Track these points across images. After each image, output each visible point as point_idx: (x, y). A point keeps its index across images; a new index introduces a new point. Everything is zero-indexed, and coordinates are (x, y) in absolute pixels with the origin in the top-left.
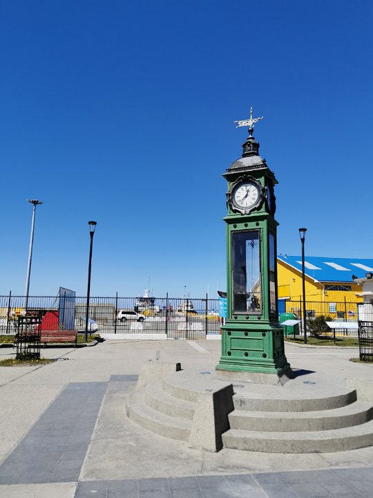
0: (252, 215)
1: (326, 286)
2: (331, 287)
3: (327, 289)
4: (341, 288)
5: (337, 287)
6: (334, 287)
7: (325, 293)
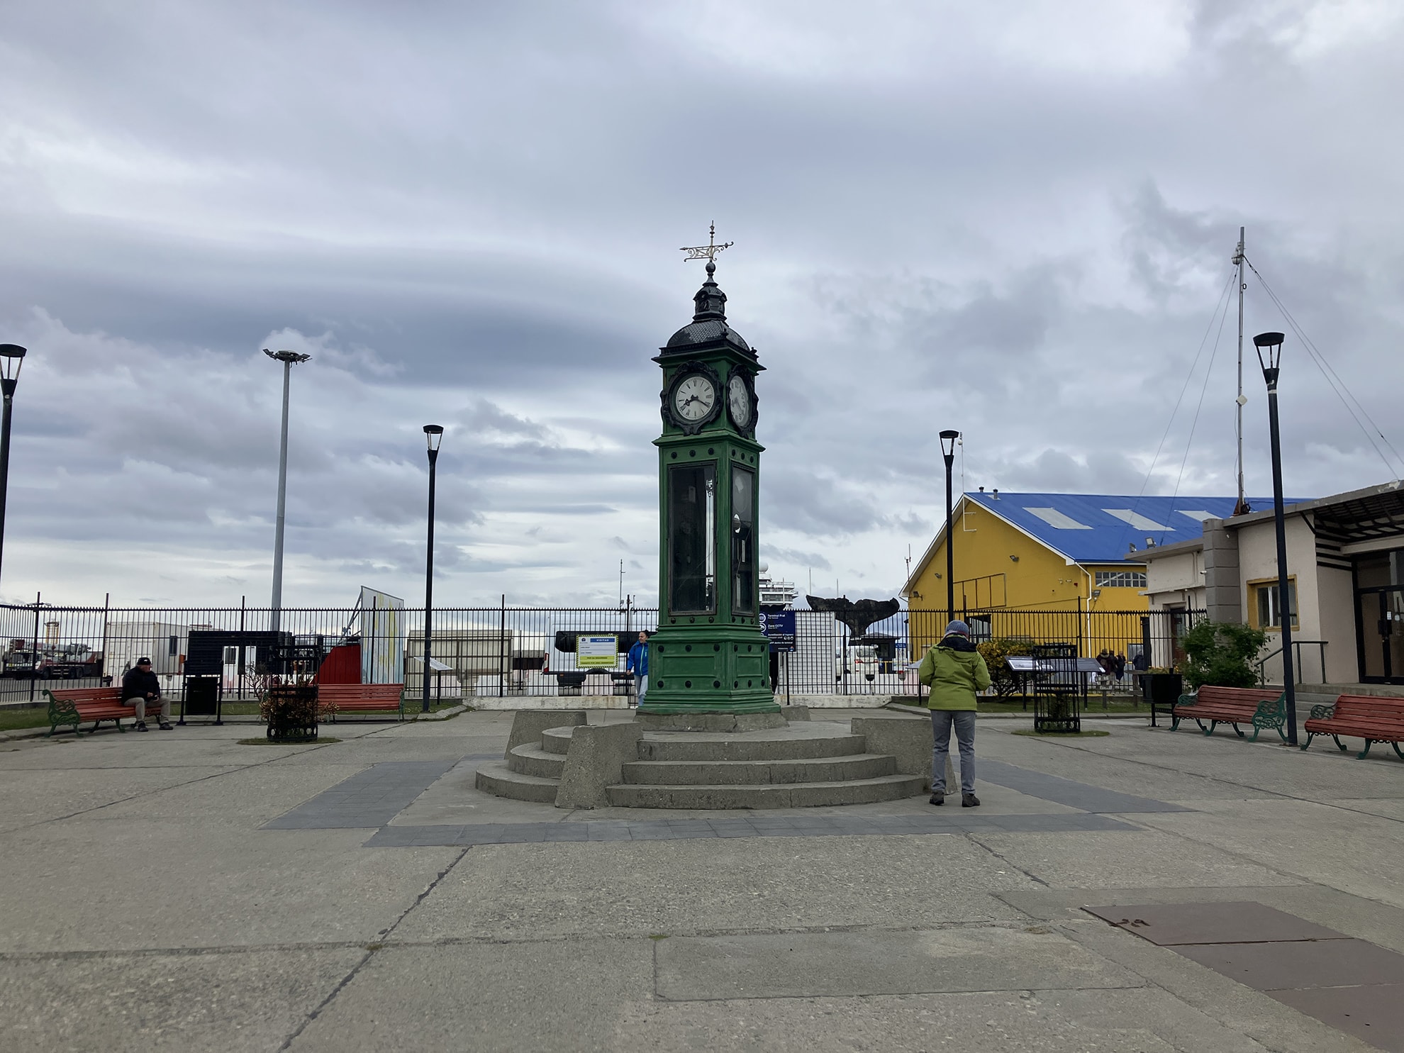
0: (703, 435)
1: (1098, 576)
2: (1113, 578)
3: (1100, 584)
4: (1139, 580)
5: (1128, 577)
6: (1122, 577)
7: (1094, 595)
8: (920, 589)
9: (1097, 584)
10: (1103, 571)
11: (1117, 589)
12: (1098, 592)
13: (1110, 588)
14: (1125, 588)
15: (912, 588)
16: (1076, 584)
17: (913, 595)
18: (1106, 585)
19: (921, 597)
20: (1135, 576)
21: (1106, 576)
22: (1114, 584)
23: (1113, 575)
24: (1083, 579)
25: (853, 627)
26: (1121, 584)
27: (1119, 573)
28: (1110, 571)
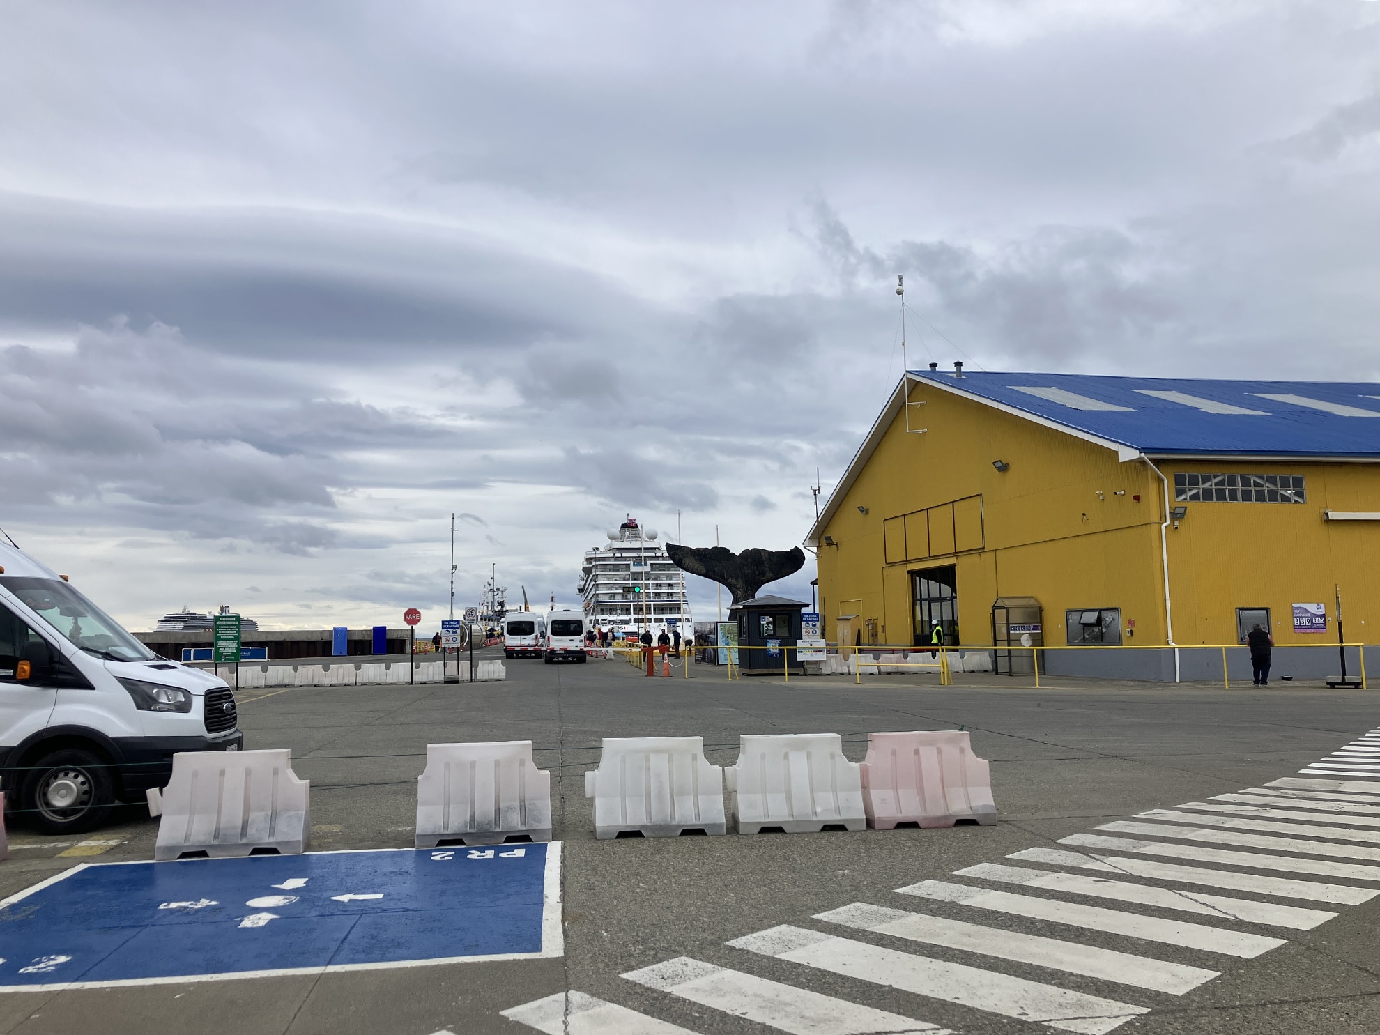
1: (1179, 480)
2: (1207, 485)
3: (1183, 497)
4: (1252, 488)
5: (1232, 481)
6: (1221, 483)
7: (1174, 516)
8: (835, 533)
9: (1178, 496)
10: (1187, 472)
11: (1215, 505)
12: (1182, 511)
13: (1201, 505)
14: (1228, 505)
15: (822, 534)
16: (1137, 498)
17: (824, 542)
18: (1195, 498)
19: (836, 545)
20: (1246, 482)
21: (1194, 482)
22: (1207, 496)
23: (1206, 479)
24: (1153, 487)
25: (734, 589)
26: (1221, 497)
27: (1215, 477)
28: (1199, 472)
